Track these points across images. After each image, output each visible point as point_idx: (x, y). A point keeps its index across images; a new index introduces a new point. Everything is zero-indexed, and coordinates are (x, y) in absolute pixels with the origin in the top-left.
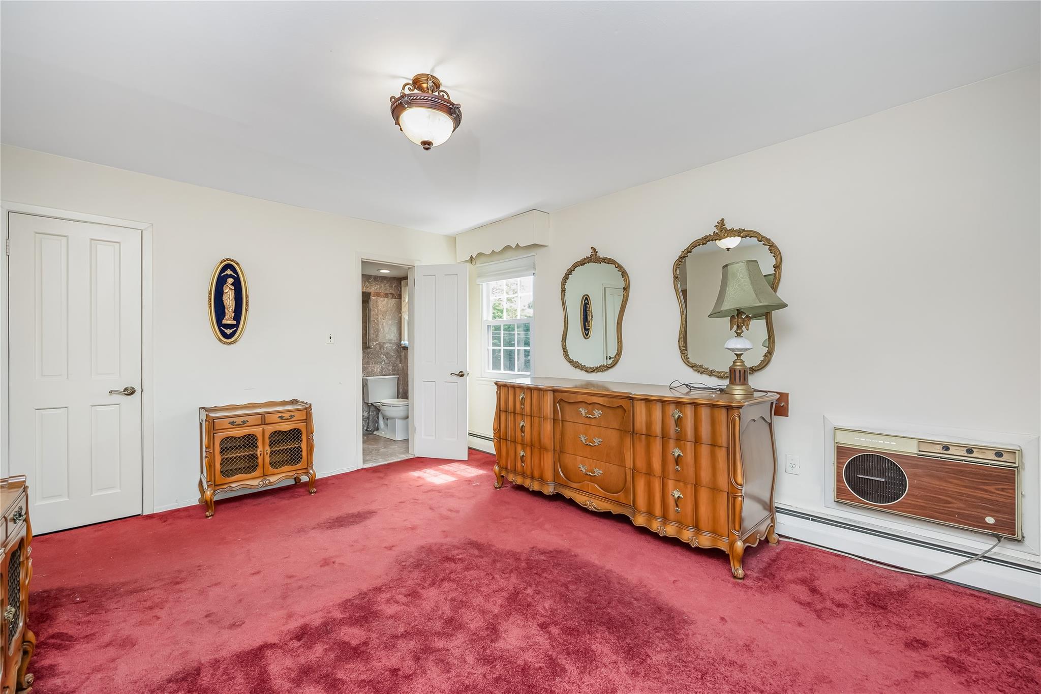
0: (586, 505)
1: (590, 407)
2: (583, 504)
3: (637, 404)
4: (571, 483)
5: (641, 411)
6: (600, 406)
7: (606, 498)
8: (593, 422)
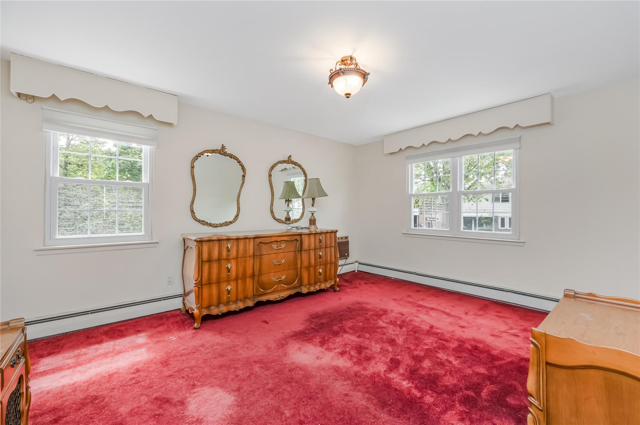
0: (277, 298)
1: (279, 243)
2: (276, 299)
3: (303, 236)
4: (267, 291)
5: (306, 239)
6: (284, 241)
7: (288, 289)
8: (280, 251)
